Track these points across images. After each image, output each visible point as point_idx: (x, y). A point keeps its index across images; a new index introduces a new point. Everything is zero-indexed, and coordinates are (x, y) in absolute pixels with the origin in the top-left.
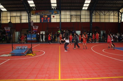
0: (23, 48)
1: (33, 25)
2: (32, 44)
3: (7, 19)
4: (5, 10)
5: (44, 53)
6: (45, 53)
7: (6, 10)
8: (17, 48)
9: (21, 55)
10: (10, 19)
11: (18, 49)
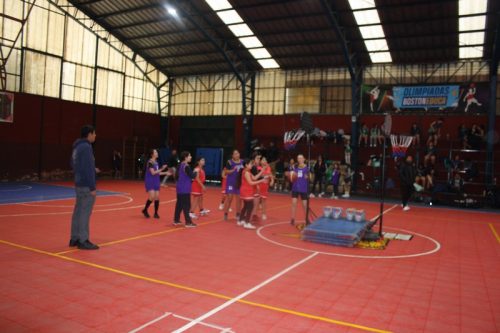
0: (350, 216)
1: (392, 133)
2: (382, 206)
3: (271, 99)
4: (272, 64)
5: (435, 246)
6: (439, 246)
7: (277, 66)
8: (327, 214)
9: (343, 242)
10: (282, 99)
11: (331, 217)
